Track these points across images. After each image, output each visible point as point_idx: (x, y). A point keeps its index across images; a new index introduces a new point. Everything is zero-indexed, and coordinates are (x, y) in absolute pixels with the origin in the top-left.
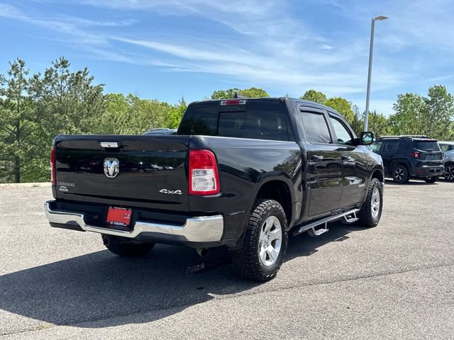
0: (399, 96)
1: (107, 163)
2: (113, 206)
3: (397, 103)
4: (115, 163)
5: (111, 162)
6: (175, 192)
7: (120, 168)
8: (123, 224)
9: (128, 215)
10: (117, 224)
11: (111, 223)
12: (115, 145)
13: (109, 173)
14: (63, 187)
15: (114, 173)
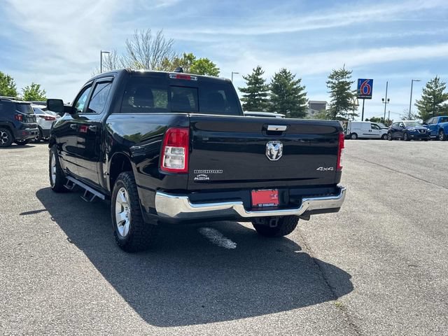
1: (270, 146)
2: (256, 189)
5: (275, 145)
6: (329, 169)
8: (273, 205)
9: (275, 195)
10: (267, 205)
11: (260, 205)
12: (283, 128)
13: (271, 156)
14: (202, 176)
15: (277, 156)
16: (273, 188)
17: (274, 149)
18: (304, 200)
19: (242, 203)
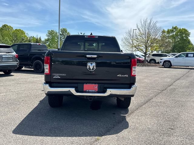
0: (48, 31)
1: (89, 64)
3: (47, 34)
4: (94, 64)
5: (91, 64)
6: (125, 76)
7: (97, 66)
8: (94, 91)
9: (96, 87)
10: (91, 91)
11: (87, 91)
12: (96, 56)
13: (90, 69)
14: (57, 76)
15: (93, 69)
16: (95, 83)
17: (91, 66)
18: (108, 90)
19: (74, 89)
